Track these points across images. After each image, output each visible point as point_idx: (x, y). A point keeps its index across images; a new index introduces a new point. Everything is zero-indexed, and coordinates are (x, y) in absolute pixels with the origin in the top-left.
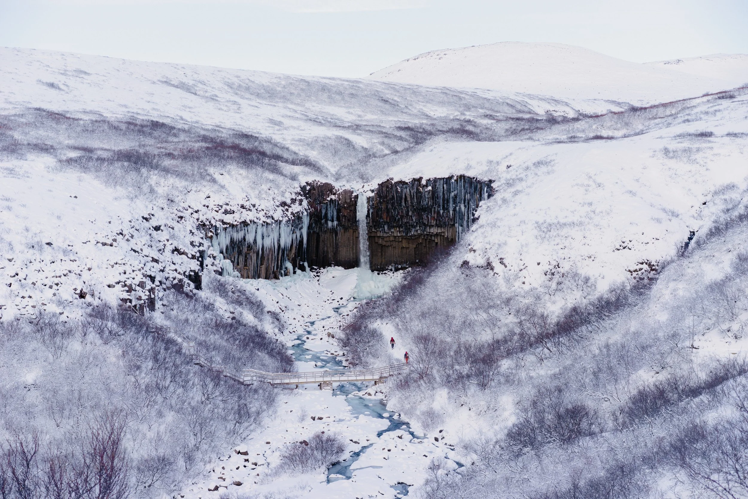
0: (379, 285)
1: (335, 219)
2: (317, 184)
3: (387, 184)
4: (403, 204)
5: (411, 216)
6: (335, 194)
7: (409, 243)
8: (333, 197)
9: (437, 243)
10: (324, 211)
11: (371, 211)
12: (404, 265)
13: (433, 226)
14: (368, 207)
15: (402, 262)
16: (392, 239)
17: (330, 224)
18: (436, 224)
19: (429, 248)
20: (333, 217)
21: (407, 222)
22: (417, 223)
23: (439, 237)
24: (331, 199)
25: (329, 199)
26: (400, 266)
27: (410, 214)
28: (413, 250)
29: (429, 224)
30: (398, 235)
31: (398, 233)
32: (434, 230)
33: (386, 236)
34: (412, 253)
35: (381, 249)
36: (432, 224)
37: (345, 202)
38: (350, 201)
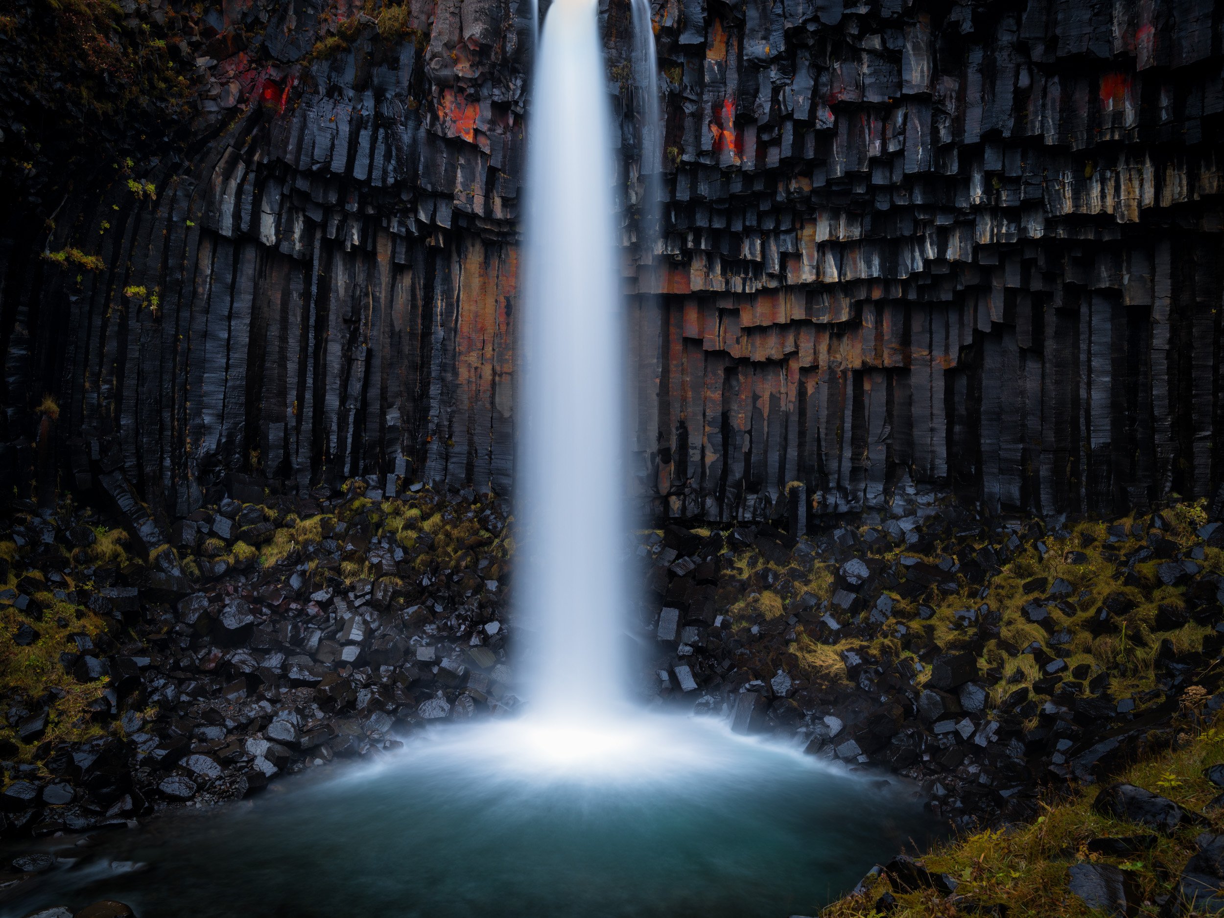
7: (906, 341)
13: (1110, 153)
16: (789, 308)
28: (940, 386)
29: (1078, 143)
30: (828, 280)
31: (831, 267)
32: (1123, 187)
33: (747, 291)
34: (932, 414)
35: (724, 383)
36: (1108, 138)
37: (456, 38)
38: (486, 29)
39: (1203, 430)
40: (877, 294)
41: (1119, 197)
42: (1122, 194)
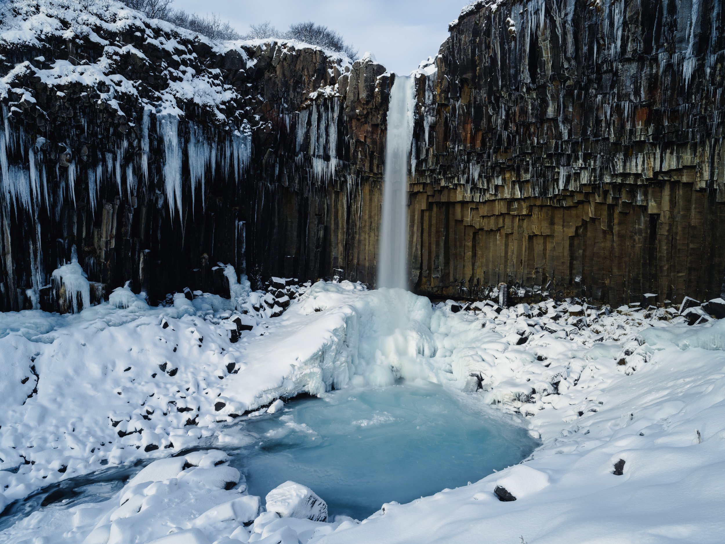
0: (439, 345)
1: (332, 152)
2: (279, 51)
3: (474, 19)
4: (526, 77)
5: (554, 120)
6: (332, 82)
7: (552, 223)
8: (328, 90)
9: (654, 219)
10: (301, 133)
11: (429, 120)
12: (537, 290)
13: (640, 146)
14: (417, 107)
15: (529, 279)
16: (500, 208)
17: (318, 165)
18: (656, 136)
19: (622, 237)
20: (326, 148)
21: (540, 146)
22: (576, 145)
23: (666, 192)
24: (320, 95)
25: (313, 95)
26: (521, 292)
27: (550, 111)
28: (567, 243)
29: (625, 141)
30: (516, 197)
31: (517, 191)
32: (646, 161)
33: (481, 201)
34: (563, 255)
35: (473, 239)
36: (638, 139)
37: (356, 100)
38: (368, 94)
39: (682, 272)
40: (538, 203)
41: (644, 165)
42: (646, 164)
